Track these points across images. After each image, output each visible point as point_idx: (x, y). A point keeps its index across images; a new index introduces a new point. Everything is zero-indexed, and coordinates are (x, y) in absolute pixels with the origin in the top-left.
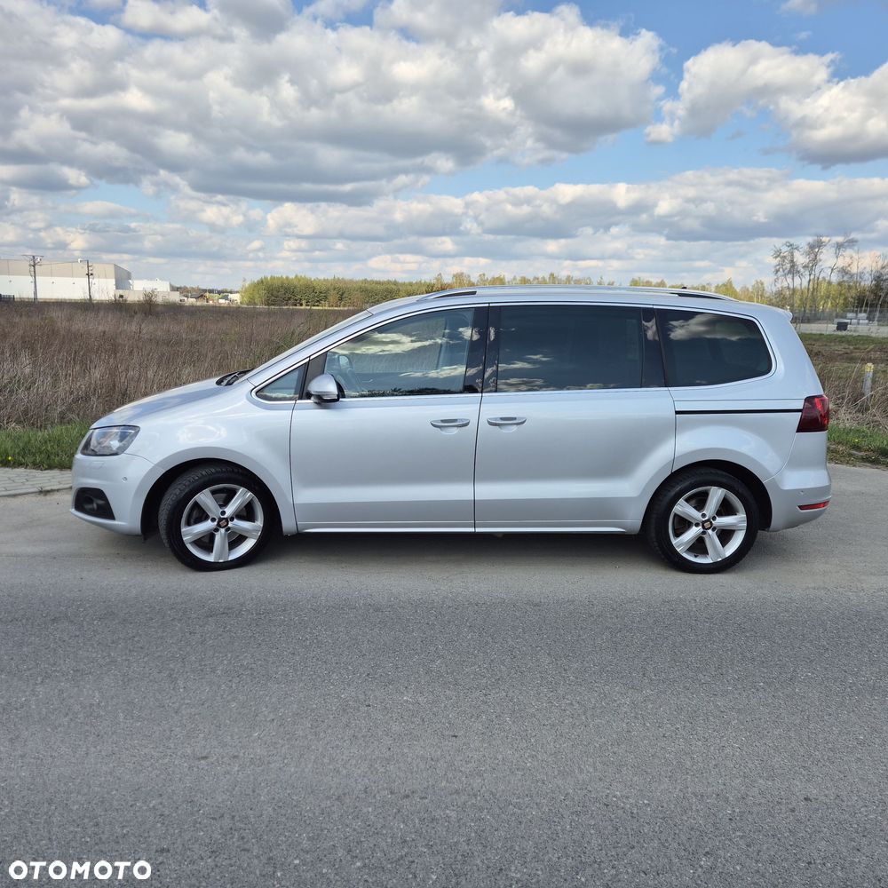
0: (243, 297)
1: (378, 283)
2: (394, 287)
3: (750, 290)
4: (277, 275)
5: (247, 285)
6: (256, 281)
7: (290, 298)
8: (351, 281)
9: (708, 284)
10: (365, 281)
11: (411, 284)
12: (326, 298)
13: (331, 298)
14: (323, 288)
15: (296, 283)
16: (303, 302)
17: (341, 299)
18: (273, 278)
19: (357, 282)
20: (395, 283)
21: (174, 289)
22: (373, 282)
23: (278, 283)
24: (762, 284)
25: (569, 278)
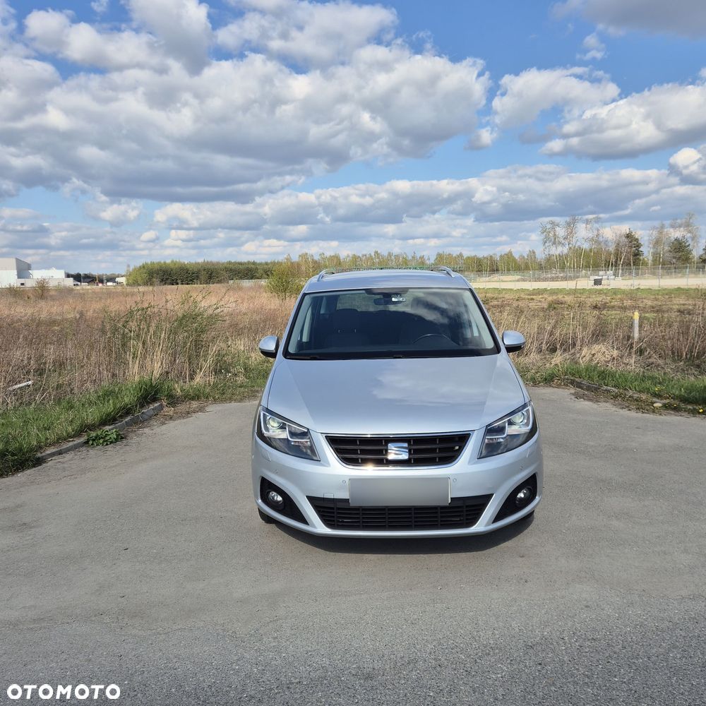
0: (128, 280)
1: (241, 264)
2: (253, 266)
3: (526, 257)
4: (156, 261)
5: (131, 270)
6: (138, 266)
7: (167, 279)
8: (218, 263)
9: (494, 254)
10: (230, 263)
11: (267, 264)
12: (198, 277)
13: (202, 278)
14: (195, 270)
15: (172, 266)
16: (179, 281)
17: (210, 278)
18: (153, 263)
19: (223, 264)
20: (254, 263)
21: (68, 276)
22: (235, 263)
23: (157, 267)
24: (534, 253)
25: (390, 254)
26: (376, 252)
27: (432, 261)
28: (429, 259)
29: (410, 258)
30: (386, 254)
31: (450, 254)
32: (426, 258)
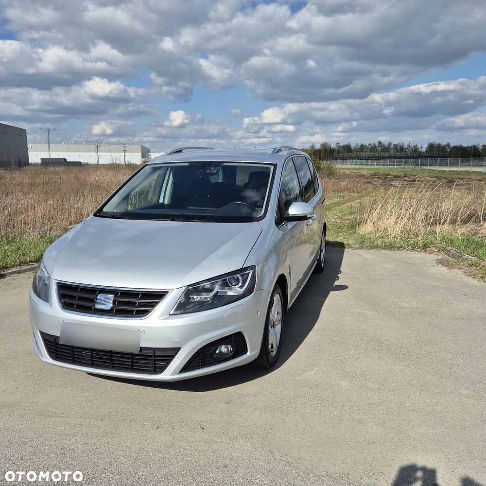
25: (390, 144)
26: (379, 142)
27: (424, 150)
28: (421, 148)
29: (406, 147)
30: (387, 144)
31: (439, 144)
32: (419, 146)
